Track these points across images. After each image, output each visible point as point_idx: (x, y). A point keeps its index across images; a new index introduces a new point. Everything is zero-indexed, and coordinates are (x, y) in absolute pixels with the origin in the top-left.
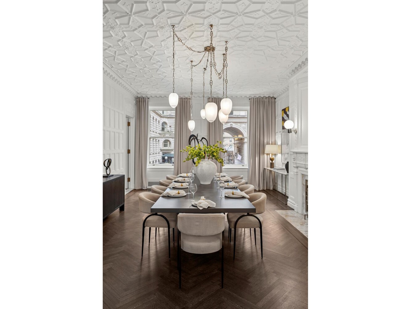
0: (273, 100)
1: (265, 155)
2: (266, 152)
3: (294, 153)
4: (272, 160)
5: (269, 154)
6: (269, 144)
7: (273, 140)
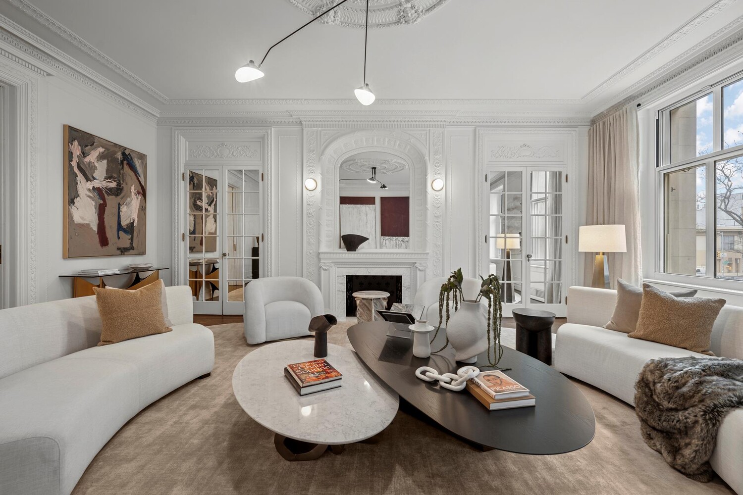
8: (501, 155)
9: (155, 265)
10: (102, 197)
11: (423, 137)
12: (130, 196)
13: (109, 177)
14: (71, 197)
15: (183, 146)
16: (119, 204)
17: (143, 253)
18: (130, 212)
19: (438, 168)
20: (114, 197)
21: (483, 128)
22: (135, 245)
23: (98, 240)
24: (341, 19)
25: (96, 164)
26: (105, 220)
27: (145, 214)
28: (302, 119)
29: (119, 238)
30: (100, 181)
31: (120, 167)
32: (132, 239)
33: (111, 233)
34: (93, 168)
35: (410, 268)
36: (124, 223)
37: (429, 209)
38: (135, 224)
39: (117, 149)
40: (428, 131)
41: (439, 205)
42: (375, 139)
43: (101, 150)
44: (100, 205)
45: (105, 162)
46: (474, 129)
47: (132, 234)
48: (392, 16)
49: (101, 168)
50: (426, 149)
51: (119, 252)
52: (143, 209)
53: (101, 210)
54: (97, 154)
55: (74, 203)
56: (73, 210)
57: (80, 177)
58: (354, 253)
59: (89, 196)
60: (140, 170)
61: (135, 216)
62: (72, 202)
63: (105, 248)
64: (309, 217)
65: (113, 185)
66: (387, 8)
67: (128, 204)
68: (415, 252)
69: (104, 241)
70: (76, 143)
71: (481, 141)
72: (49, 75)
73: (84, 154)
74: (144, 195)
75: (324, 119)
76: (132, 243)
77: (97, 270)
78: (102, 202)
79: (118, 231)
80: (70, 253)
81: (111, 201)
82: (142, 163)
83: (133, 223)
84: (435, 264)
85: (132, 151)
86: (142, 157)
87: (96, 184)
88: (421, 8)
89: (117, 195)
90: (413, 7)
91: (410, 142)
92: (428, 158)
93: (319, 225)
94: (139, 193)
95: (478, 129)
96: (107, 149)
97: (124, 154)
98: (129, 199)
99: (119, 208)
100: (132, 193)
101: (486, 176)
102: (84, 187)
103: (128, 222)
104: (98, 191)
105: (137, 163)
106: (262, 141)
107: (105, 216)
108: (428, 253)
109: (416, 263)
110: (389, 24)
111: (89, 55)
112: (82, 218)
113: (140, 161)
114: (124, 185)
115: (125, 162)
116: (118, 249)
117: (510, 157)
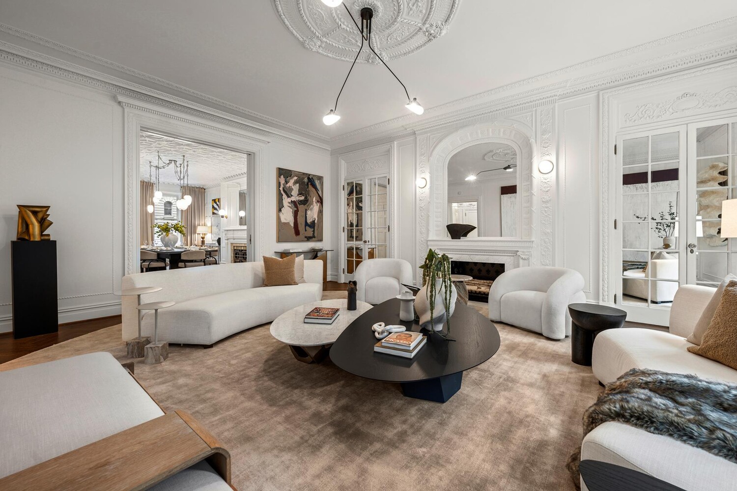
0: (203, 190)
1: (196, 235)
2: (198, 231)
3: (225, 230)
4: (203, 238)
5: (200, 234)
6: (200, 225)
7: (203, 223)
8: (640, 115)
9: (325, 249)
10: (296, 206)
11: (528, 119)
12: (312, 204)
13: (300, 194)
14: (280, 208)
15: (343, 165)
16: (306, 210)
17: (321, 240)
18: (312, 214)
19: (546, 149)
20: (303, 205)
21: (606, 91)
22: (316, 235)
23: (294, 232)
24: (388, 56)
25: (293, 187)
26: (298, 220)
27: (322, 215)
28: (415, 130)
29: (306, 231)
30: (295, 197)
31: (306, 187)
32: (314, 231)
33: (301, 228)
34: (291, 189)
35: (513, 256)
36: (309, 221)
37: (535, 194)
38: (316, 222)
39: (304, 176)
40: (534, 112)
41: (548, 189)
42: (479, 132)
43: (296, 178)
44: (295, 211)
45: (298, 185)
46: (596, 94)
47: (314, 228)
48: (421, 38)
49: (296, 189)
50: (532, 130)
51: (306, 239)
52: (321, 212)
53: (296, 214)
54: (293, 181)
55: (281, 211)
56: (281, 215)
57: (284, 196)
58: (459, 241)
59: (289, 206)
60: (319, 187)
61: (316, 216)
62: (280, 210)
63: (298, 237)
64: (421, 210)
65: (302, 198)
66: (413, 35)
67: (311, 210)
68: (523, 240)
69: (297, 233)
70: (282, 177)
71: (606, 106)
72: (268, 142)
73: (287, 182)
74: (321, 202)
75: (432, 125)
76: (314, 234)
77: (289, 250)
78: (296, 209)
79: (305, 227)
80: (280, 240)
81: (301, 208)
82: (320, 182)
83: (314, 221)
84: (543, 253)
85: (314, 175)
86: (320, 178)
87: (293, 199)
88: (440, 23)
89: (304, 204)
90: (431, 25)
91: (514, 127)
92: (534, 141)
93: (428, 216)
94: (318, 202)
95: (601, 93)
96: (299, 177)
97: (309, 178)
98: (312, 206)
99: (306, 212)
100: (314, 203)
101: (615, 146)
102: (286, 201)
103: (311, 220)
104: (294, 203)
105: (317, 183)
106: (388, 153)
107: (298, 217)
108: (533, 241)
109: (518, 251)
110: (424, 44)
111: (283, 126)
112: (285, 219)
113: (319, 181)
114: (309, 198)
115: (309, 183)
116: (306, 237)
117: (658, 117)
